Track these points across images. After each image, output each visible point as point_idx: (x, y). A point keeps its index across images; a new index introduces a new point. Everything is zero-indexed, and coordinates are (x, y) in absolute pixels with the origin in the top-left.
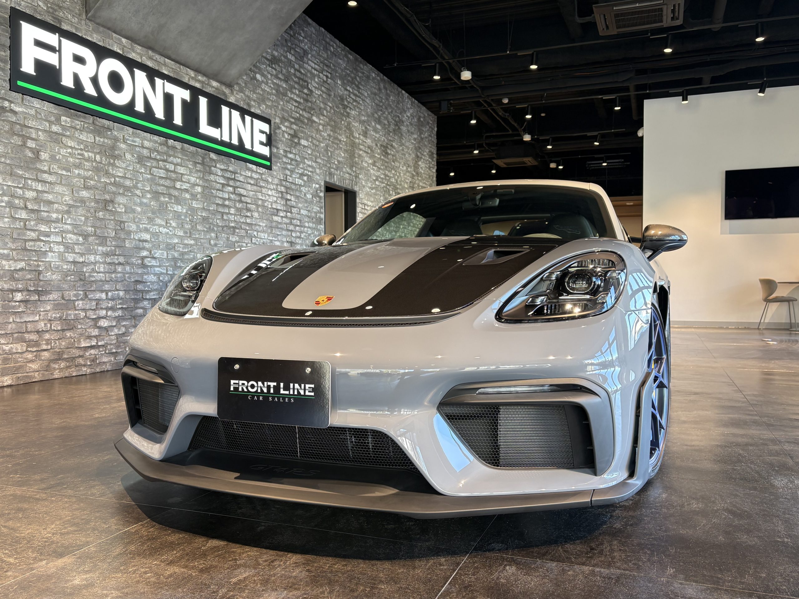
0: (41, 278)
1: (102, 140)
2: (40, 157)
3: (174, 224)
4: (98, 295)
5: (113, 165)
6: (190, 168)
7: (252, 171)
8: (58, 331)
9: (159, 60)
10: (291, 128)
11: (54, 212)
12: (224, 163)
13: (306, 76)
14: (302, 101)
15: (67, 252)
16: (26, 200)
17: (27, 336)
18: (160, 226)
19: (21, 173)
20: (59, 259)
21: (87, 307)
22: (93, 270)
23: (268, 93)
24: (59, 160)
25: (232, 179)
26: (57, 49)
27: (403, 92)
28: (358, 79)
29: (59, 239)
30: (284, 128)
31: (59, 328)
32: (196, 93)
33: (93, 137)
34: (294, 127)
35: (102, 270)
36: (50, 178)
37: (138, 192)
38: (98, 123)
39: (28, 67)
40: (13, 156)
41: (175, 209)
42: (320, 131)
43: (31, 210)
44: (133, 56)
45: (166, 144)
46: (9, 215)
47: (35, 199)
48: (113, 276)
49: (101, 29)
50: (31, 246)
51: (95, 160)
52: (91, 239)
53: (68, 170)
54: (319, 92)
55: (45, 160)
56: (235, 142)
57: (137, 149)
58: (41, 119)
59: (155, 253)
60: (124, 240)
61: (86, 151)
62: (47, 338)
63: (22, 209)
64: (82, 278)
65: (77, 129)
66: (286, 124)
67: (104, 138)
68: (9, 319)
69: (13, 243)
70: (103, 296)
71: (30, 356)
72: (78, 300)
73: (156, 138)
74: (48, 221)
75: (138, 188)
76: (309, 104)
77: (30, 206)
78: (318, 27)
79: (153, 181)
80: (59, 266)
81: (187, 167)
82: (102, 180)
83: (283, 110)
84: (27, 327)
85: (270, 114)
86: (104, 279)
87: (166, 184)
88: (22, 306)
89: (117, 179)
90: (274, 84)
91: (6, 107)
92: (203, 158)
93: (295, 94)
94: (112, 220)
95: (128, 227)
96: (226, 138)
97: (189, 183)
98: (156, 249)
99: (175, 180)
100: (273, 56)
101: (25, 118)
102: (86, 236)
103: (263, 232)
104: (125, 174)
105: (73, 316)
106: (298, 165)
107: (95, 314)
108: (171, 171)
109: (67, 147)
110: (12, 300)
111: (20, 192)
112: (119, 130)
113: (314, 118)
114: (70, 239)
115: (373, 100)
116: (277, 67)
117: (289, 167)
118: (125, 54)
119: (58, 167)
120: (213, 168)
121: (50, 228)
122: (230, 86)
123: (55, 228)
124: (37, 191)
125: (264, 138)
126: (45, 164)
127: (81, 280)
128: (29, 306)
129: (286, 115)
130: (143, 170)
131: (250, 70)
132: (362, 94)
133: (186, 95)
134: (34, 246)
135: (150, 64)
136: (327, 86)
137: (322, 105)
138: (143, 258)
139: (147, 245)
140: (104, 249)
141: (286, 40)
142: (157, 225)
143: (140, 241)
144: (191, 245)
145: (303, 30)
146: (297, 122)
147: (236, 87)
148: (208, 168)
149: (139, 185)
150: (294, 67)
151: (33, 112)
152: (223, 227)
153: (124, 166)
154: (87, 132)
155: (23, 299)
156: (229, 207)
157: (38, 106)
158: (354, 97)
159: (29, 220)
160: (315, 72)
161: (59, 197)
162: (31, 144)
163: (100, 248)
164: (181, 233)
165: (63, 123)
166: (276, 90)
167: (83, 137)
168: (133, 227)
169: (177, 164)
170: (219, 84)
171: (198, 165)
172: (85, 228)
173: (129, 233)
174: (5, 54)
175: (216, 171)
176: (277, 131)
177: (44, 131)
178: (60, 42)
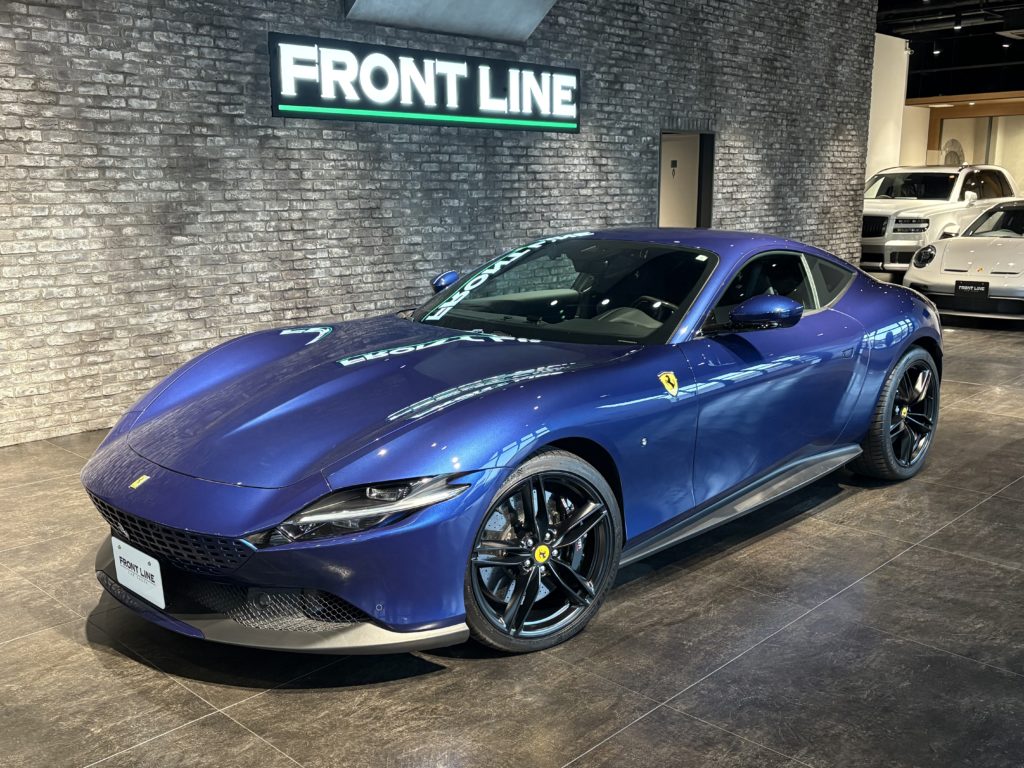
0: (309, 295)
1: (365, 145)
2: (303, 177)
3: (449, 221)
4: (366, 306)
5: (379, 169)
6: (469, 155)
7: (552, 140)
9: (428, 39)
10: (609, 73)
11: (319, 229)
12: (512, 139)
14: (628, 33)
15: (333, 267)
16: (292, 221)
18: (433, 225)
19: (286, 196)
20: (326, 274)
22: (361, 282)
23: (575, 37)
24: (322, 175)
25: (523, 156)
26: (317, 61)
29: (326, 255)
30: (598, 76)
32: (474, 64)
33: (356, 145)
34: (615, 70)
35: (370, 280)
36: (315, 196)
37: (407, 193)
38: (360, 128)
39: (288, 89)
40: (278, 181)
41: (451, 204)
42: (657, 65)
43: (298, 230)
44: (398, 44)
45: (438, 133)
46: (277, 239)
47: (300, 219)
48: (382, 284)
49: (362, 25)
50: (299, 266)
51: (359, 169)
52: (357, 250)
53: (332, 184)
54: (655, 14)
55: (309, 179)
56: (527, 110)
57: (405, 146)
58: (304, 138)
59: (428, 256)
60: (393, 246)
61: (350, 161)
63: (289, 231)
64: (349, 291)
65: (338, 140)
66: (603, 69)
67: (368, 142)
69: (282, 264)
70: (372, 306)
72: (345, 313)
73: (426, 129)
74: (315, 239)
75: (406, 190)
76: (640, 34)
77: (296, 227)
79: (424, 178)
80: (326, 281)
81: (466, 154)
82: (367, 188)
83: (598, 52)
85: (577, 62)
86: (372, 289)
87: (439, 177)
88: (293, 323)
89: (383, 183)
90: (585, 22)
91: (270, 135)
92: (485, 139)
93: (617, 26)
94: (379, 227)
95: (397, 231)
96: (515, 109)
97: (466, 172)
98: (430, 251)
99: (450, 173)
101: (287, 141)
102: (351, 248)
103: (566, 211)
104: (392, 176)
106: (619, 119)
108: (445, 163)
109: (330, 160)
110: (283, 319)
111: (286, 214)
112: (384, 130)
113: (647, 51)
114: (336, 253)
118: (390, 44)
119: (322, 183)
120: (498, 149)
121: (316, 245)
122: (521, 43)
123: (321, 245)
124: (302, 211)
125: (568, 96)
126: (309, 182)
127: (348, 292)
129: (602, 57)
130: (412, 169)
131: (550, 14)
134: (301, 265)
135: (417, 47)
137: (660, 30)
138: (414, 263)
139: (418, 248)
140: (371, 259)
142: (429, 225)
143: (410, 244)
144: (472, 241)
146: (620, 63)
147: (530, 42)
148: (491, 149)
149: (407, 185)
151: (295, 133)
152: (511, 214)
153: (389, 167)
154: (350, 140)
156: (519, 190)
157: (299, 126)
159: (296, 241)
161: (324, 212)
162: (294, 166)
163: (367, 258)
164: (458, 230)
165: (325, 137)
166: (588, 30)
167: (345, 147)
168: (402, 231)
169: (453, 153)
170: (505, 45)
171: (479, 149)
172: (350, 240)
173: (398, 239)
174: (266, 82)
175: (503, 151)
176: (589, 82)
177: (307, 150)
178: (319, 52)
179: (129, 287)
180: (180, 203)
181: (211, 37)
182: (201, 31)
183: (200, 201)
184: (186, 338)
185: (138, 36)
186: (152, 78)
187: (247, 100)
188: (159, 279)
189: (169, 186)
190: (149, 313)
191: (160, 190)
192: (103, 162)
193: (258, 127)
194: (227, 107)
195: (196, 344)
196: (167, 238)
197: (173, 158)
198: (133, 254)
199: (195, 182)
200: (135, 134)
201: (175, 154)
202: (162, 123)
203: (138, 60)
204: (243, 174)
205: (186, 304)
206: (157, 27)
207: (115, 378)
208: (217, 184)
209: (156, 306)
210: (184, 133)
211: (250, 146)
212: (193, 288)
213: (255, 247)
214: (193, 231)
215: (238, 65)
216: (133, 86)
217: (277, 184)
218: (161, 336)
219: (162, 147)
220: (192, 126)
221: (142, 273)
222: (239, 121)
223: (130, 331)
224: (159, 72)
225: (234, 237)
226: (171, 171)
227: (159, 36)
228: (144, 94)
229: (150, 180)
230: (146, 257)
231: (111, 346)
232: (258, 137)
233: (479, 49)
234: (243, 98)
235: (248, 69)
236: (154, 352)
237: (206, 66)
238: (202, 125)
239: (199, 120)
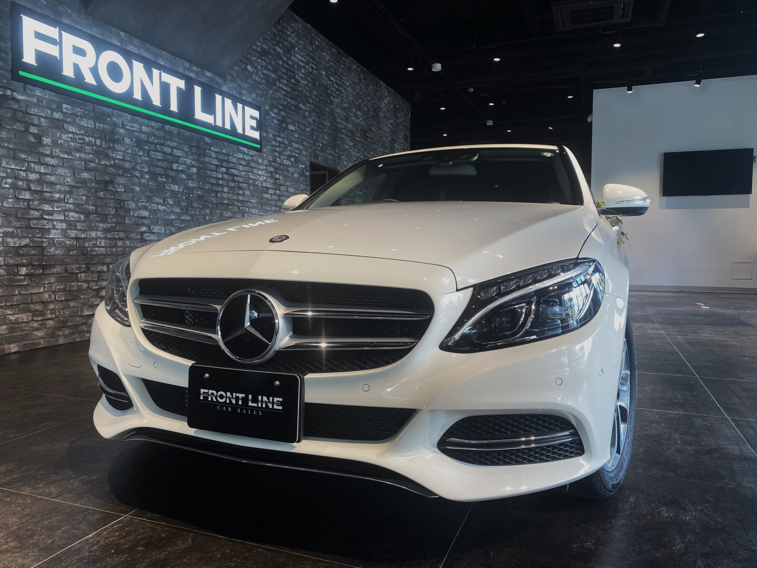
0: (45, 253)
1: (102, 125)
2: (42, 142)
3: (171, 202)
4: (99, 268)
5: (113, 149)
6: (186, 151)
7: (244, 153)
8: (62, 301)
9: (155, 52)
10: (280, 115)
11: (57, 193)
12: (217, 146)
13: (294, 67)
14: (289, 90)
15: (69, 229)
16: (29, 181)
17: (32, 306)
18: (158, 204)
19: (24, 157)
20: (62, 235)
21: (90, 279)
22: (95, 245)
23: (258, 82)
24: (61, 144)
25: (225, 161)
26: (58, 41)
27: (381, 82)
28: (341, 70)
29: (62, 217)
30: (273, 115)
31: (63, 299)
32: (190, 82)
33: (93, 124)
34: (283, 113)
35: (103, 245)
36: (53, 162)
37: (137, 173)
38: (97, 110)
39: (29, 58)
40: (16, 141)
41: (172, 189)
42: (306, 117)
43: (35, 191)
44: (131, 48)
45: (163, 129)
46: (13, 196)
47: (38, 181)
48: (114, 250)
49: (101, 22)
50: (35, 224)
51: (95, 144)
52: (92, 217)
53: (69, 154)
54: (304, 82)
55: (47, 145)
56: (228, 126)
57: (136, 134)
58: (43, 106)
59: (154, 229)
60: (124, 217)
61: (87, 136)
62: (51, 307)
63: (25, 190)
65: (76, 115)
66: (275, 110)
67: (104, 123)
68: (15, 291)
69: (17, 221)
70: (105, 268)
71: (35, 325)
72: (80, 273)
73: (153, 124)
74: (51, 201)
75: (136, 170)
76: (297, 93)
77: (33, 188)
78: (304, 23)
79: (151, 163)
80: (62, 242)
81: (183, 150)
82: (103, 163)
83: (272, 98)
84: (32, 299)
85: (260, 102)
86: (105, 253)
87: (163, 165)
88: (27, 279)
89: (117, 161)
90: (263, 74)
91: (8, 96)
92: (198, 142)
93: (283, 84)
94: (112, 199)
95: (128, 205)
96: (219, 123)
97: (184, 164)
98: (155, 225)
99: (171, 163)
100: (263, 49)
101: (27, 106)
102: (87, 214)
103: (254, 208)
104: (124, 156)
105: (76, 287)
106: (285, 148)
107: (97, 285)
108: (168, 154)
109: (69, 132)
110: (18, 274)
111: (23, 174)
112: (118, 116)
113: (301, 106)
114: (72, 217)
115: (354, 89)
116: (266, 59)
117: (278, 149)
118: (123, 46)
119: (60, 151)
120: (207, 151)
121: (53, 207)
122: (222, 76)
124: (40, 173)
125: (254, 123)
126: (47, 148)
127: (83, 254)
128: (34, 279)
129: (275, 102)
130: (141, 154)
131: (241, 61)
132: (345, 84)
133: (181, 84)
134: (38, 224)
135: (147, 55)
136: (312, 76)
137: (308, 94)
138: (142, 233)
139: (146, 222)
140: (105, 226)
141: (275, 35)
142: (155, 203)
143: (139, 217)
144: (188, 221)
145: (290, 26)
146: (286, 109)
147: (228, 77)
148: (202, 151)
149: (137, 167)
150: (282, 59)
151: (35, 100)
152: (217, 204)
153: (123, 149)
154: (88, 119)
155: (28, 273)
156: (222, 186)
157: (40, 94)
158: (337, 87)
159: (33, 200)
160: (302, 64)
161: (62, 179)
162: (33, 130)
163: (101, 225)
164: (178, 210)
165: (64, 110)
166: (266, 80)
167: (84, 123)
168: (133, 205)
169: (174, 148)
170: (212, 75)
171: (193, 148)
172: (87, 207)
173: (129, 210)
174: (6, 45)
175: (211, 154)
176: (267, 117)
177: (46, 118)
178: (60, 35)
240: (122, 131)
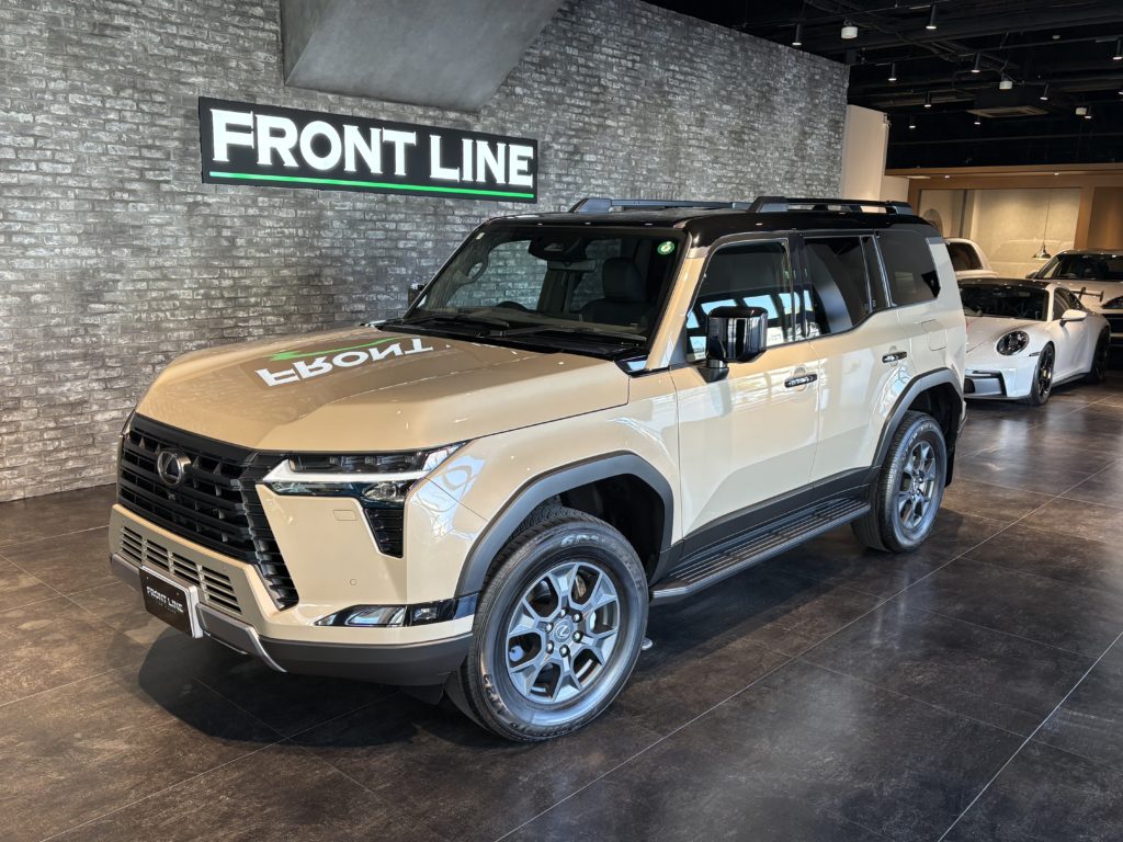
1: (304, 212)
2: (236, 244)
3: (395, 289)
5: (319, 237)
6: (417, 223)
7: (507, 209)
9: (375, 106)
10: (569, 144)
11: (252, 297)
12: (464, 208)
13: (597, 69)
14: (589, 104)
16: (220, 288)
18: (378, 293)
19: (216, 263)
23: (533, 107)
24: (257, 242)
26: (252, 127)
28: (691, 50)
29: (258, 323)
30: (556, 147)
32: (424, 133)
33: (294, 212)
34: (575, 141)
36: (248, 263)
37: (350, 261)
38: (300, 195)
39: (221, 155)
40: (208, 248)
41: (398, 272)
42: (619, 136)
43: (228, 298)
44: (342, 111)
45: (385, 201)
46: (206, 307)
47: (232, 287)
49: (303, 91)
51: (297, 235)
52: (294, 318)
53: (267, 252)
54: (619, 86)
55: (241, 246)
56: (481, 178)
57: (348, 214)
58: (237, 205)
60: (333, 315)
61: (287, 228)
63: (219, 299)
65: (274, 207)
66: (562, 140)
67: (307, 209)
73: (372, 196)
74: (246, 307)
75: (348, 256)
76: (602, 105)
77: (226, 295)
79: (368, 246)
81: (414, 222)
82: (306, 255)
83: (557, 123)
85: (535, 133)
87: (386, 245)
89: (324, 251)
90: (542, 93)
91: (200, 201)
92: (436, 207)
93: (578, 98)
94: (318, 295)
95: (338, 299)
96: (468, 177)
97: (415, 240)
99: (396, 240)
100: (542, 57)
101: (219, 208)
102: (288, 316)
104: (333, 243)
106: (580, 189)
108: (392, 231)
109: (266, 228)
111: (216, 282)
112: (325, 197)
113: (609, 122)
114: (271, 321)
115: (718, 72)
116: (548, 70)
117: (565, 194)
118: (332, 112)
119: (256, 251)
120: (449, 217)
121: (248, 313)
122: (475, 112)
123: (253, 313)
124: (234, 278)
125: (524, 166)
126: (241, 249)
129: (562, 128)
130: (355, 236)
132: (698, 69)
133: (411, 138)
134: (232, 333)
135: (363, 114)
136: (632, 74)
137: (623, 102)
139: (361, 317)
141: (565, 31)
142: (374, 293)
143: (352, 312)
146: (580, 134)
147: (484, 112)
148: (442, 219)
149: (350, 252)
150: (576, 63)
151: (227, 200)
153: (331, 235)
154: (287, 208)
157: (232, 192)
158: (682, 78)
159: (226, 309)
160: (614, 60)
161: (258, 280)
162: (226, 233)
163: (305, 326)
165: (260, 204)
166: (547, 101)
167: (283, 214)
168: (344, 299)
169: (401, 221)
170: (458, 115)
171: (428, 217)
172: (286, 307)
173: (340, 305)
174: (196, 148)
175: (454, 220)
176: (546, 153)
177: (241, 217)
178: (255, 119)
179: (38, 356)
180: (97, 270)
181: (134, 101)
182: (122, 94)
183: (120, 268)
184: (104, 407)
185: (51, 98)
186: (66, 142)
187: (174, 166)
188: (74, 349)
189: (85, 252)
190: (61, 382)
191: (75, 256)
192: (10, 227)
193: (186, 193)
194: (151, 173)
195: (114, 414)
196: (82, 306)
197: (89, 224)
198: (43, 322)
199: (116, 249)
200: (46, 199)
201: (91, 220)
202: (78, 188)
203: (51, 123)
204: (169, 241)
205: (103, 374)
206: (74, 89)
207: (20, 450)
208: (140, 251)
209: (69, 375)
210: (102, 198)
211: (177, 212)
212: (110, 357)
213: (181, 316)
214: (112, 299)
215: (164, 130)
216: (44, 149)
217: (207, 251)
218: (75, 406)
219: (77, 212)
220: (111, 191)
221: (54, 341)
222: (165, 187)
223: (39, 400)
224: (75, 135)
225: (158, 305)
226: (87, 236)
227: (75, 99)
228: (57, 157)
229: (63, 245)
230: (57, 325)
231: (16, 416)
232: (186, 204)
233: (430, 117)
234: (169, 164)
235: (176, 134)
236: (66, 422)
237: (128, 130)
238: (123, 190)
239: (120, 185)
240: (330, 213)
